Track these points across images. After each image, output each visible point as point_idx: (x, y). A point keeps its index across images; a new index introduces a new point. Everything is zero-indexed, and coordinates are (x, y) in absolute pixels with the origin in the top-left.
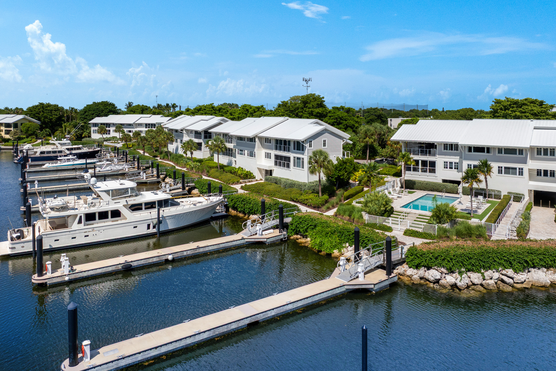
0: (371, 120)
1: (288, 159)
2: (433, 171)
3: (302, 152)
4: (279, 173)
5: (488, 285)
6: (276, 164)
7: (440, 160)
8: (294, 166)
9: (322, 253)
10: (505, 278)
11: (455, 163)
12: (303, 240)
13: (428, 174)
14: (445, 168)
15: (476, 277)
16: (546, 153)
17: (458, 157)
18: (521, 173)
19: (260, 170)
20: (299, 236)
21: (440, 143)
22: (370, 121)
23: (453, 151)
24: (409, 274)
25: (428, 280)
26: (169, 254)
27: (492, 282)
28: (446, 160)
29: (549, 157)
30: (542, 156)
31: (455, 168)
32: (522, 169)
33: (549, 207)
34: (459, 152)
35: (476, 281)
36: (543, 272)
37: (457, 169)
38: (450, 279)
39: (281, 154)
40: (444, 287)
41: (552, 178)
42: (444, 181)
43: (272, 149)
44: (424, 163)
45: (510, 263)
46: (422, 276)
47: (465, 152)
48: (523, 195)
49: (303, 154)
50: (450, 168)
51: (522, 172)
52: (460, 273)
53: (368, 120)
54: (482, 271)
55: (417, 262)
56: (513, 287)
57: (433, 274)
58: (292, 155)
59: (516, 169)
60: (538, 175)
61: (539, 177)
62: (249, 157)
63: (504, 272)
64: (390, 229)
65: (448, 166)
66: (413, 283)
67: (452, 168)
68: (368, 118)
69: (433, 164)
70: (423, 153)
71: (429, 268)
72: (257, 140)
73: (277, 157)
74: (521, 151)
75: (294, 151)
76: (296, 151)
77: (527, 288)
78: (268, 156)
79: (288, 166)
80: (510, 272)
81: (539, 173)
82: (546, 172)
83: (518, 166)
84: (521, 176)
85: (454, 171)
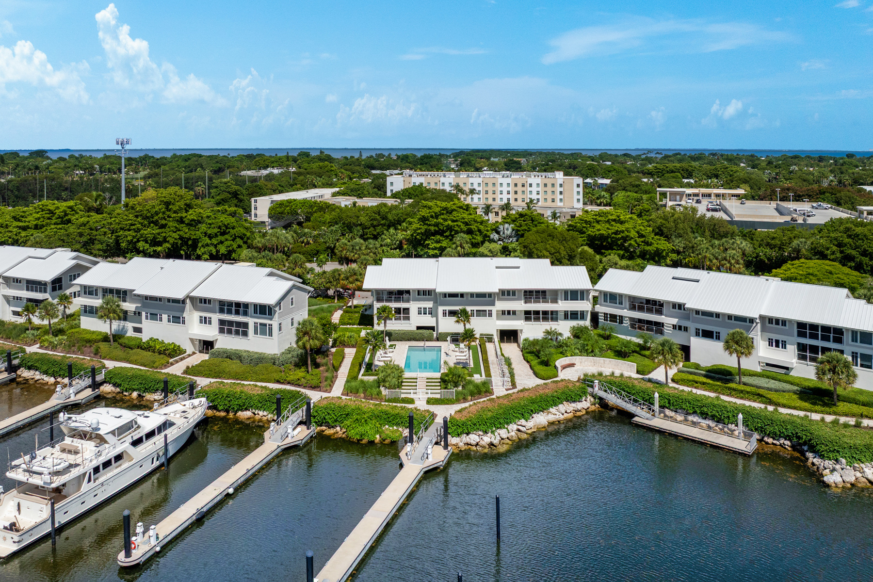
0: (222, 199)
1: (246, 325)
2: (408, 318)
3: (270, 317)
4: (226, 343)
5: (512, 436)
6: (221, 331)
7: (413, 306)
8: (256, 333)
9: (364, 442)
10: (520, 428)
11: (429, 308)
12: (332, 431)
13: (402, 321)
14: (419, 314)
15: (503, 433)
16: (509, 294)
17: (432, 302)
18: (490, 315)
19: (192, 340)
20: (324, 428)
21: (414, 290)
22: (221, 201)
23: (427, 297)
24: (454, 443)
25: (471, 445)
26: (228, 488)
27: (513, 434)
28: (420, 306)
29: (511, 297)
30: (506, 297)
31: (429, 314)
32: (491, 311)
33: (511, 342)
34: (432, 296)
35: (504, 436)
36: (541, 415)
37: (431, 314)
38: (487, 439)
39: (232, 318)
40: (484, 447)
41: (514, 316)
42: (418, 328)
43: (215, 312)
44: (398, 311)
45: (522, 414)
46: (466, 442)
47: (440, 298)
48: (492, 335)
49: (271, 319)
50: (424, 314)
51: (491, 313)
52: (493, 432)
53: (218, 200)
54: (506, 426)
55: (459, 431)
56: (527, 433)
57: (473, 438)
58: (251, 321)
59: (486, 311)
60: (503, 314)
61: (504, 316)
62: (171, 323)
63: (519, 423)
64: (411, 401)
65: (421, 312)
66: (461, 450)
67: (426, 314)
68: (218, 197)
69: (406, 310)
70: (397, 300)
71: (468, 434)
72: (188, 301)
73: (222, 322)
74: (490, 295)
75: (256, 315)
76: (258, 315)
77: (534, 432)
78: (205, 321)
79: (245, 334)
80: (523, 422)
81: (503, 312)
82: (509, 312)
83: (487, 308)
84: (490, 318)
85: (428, 316)
